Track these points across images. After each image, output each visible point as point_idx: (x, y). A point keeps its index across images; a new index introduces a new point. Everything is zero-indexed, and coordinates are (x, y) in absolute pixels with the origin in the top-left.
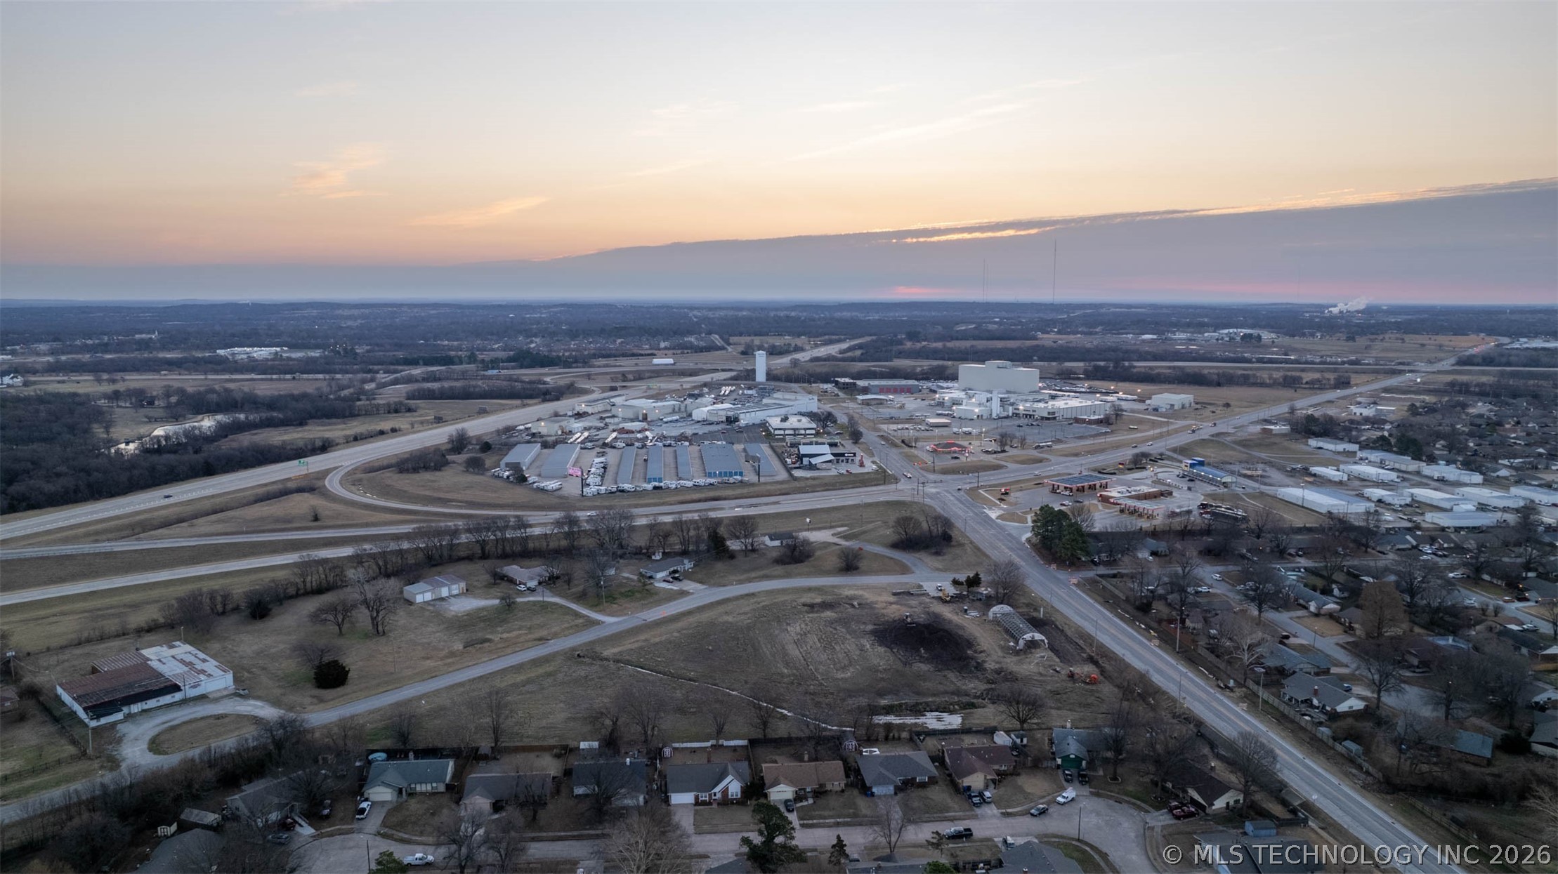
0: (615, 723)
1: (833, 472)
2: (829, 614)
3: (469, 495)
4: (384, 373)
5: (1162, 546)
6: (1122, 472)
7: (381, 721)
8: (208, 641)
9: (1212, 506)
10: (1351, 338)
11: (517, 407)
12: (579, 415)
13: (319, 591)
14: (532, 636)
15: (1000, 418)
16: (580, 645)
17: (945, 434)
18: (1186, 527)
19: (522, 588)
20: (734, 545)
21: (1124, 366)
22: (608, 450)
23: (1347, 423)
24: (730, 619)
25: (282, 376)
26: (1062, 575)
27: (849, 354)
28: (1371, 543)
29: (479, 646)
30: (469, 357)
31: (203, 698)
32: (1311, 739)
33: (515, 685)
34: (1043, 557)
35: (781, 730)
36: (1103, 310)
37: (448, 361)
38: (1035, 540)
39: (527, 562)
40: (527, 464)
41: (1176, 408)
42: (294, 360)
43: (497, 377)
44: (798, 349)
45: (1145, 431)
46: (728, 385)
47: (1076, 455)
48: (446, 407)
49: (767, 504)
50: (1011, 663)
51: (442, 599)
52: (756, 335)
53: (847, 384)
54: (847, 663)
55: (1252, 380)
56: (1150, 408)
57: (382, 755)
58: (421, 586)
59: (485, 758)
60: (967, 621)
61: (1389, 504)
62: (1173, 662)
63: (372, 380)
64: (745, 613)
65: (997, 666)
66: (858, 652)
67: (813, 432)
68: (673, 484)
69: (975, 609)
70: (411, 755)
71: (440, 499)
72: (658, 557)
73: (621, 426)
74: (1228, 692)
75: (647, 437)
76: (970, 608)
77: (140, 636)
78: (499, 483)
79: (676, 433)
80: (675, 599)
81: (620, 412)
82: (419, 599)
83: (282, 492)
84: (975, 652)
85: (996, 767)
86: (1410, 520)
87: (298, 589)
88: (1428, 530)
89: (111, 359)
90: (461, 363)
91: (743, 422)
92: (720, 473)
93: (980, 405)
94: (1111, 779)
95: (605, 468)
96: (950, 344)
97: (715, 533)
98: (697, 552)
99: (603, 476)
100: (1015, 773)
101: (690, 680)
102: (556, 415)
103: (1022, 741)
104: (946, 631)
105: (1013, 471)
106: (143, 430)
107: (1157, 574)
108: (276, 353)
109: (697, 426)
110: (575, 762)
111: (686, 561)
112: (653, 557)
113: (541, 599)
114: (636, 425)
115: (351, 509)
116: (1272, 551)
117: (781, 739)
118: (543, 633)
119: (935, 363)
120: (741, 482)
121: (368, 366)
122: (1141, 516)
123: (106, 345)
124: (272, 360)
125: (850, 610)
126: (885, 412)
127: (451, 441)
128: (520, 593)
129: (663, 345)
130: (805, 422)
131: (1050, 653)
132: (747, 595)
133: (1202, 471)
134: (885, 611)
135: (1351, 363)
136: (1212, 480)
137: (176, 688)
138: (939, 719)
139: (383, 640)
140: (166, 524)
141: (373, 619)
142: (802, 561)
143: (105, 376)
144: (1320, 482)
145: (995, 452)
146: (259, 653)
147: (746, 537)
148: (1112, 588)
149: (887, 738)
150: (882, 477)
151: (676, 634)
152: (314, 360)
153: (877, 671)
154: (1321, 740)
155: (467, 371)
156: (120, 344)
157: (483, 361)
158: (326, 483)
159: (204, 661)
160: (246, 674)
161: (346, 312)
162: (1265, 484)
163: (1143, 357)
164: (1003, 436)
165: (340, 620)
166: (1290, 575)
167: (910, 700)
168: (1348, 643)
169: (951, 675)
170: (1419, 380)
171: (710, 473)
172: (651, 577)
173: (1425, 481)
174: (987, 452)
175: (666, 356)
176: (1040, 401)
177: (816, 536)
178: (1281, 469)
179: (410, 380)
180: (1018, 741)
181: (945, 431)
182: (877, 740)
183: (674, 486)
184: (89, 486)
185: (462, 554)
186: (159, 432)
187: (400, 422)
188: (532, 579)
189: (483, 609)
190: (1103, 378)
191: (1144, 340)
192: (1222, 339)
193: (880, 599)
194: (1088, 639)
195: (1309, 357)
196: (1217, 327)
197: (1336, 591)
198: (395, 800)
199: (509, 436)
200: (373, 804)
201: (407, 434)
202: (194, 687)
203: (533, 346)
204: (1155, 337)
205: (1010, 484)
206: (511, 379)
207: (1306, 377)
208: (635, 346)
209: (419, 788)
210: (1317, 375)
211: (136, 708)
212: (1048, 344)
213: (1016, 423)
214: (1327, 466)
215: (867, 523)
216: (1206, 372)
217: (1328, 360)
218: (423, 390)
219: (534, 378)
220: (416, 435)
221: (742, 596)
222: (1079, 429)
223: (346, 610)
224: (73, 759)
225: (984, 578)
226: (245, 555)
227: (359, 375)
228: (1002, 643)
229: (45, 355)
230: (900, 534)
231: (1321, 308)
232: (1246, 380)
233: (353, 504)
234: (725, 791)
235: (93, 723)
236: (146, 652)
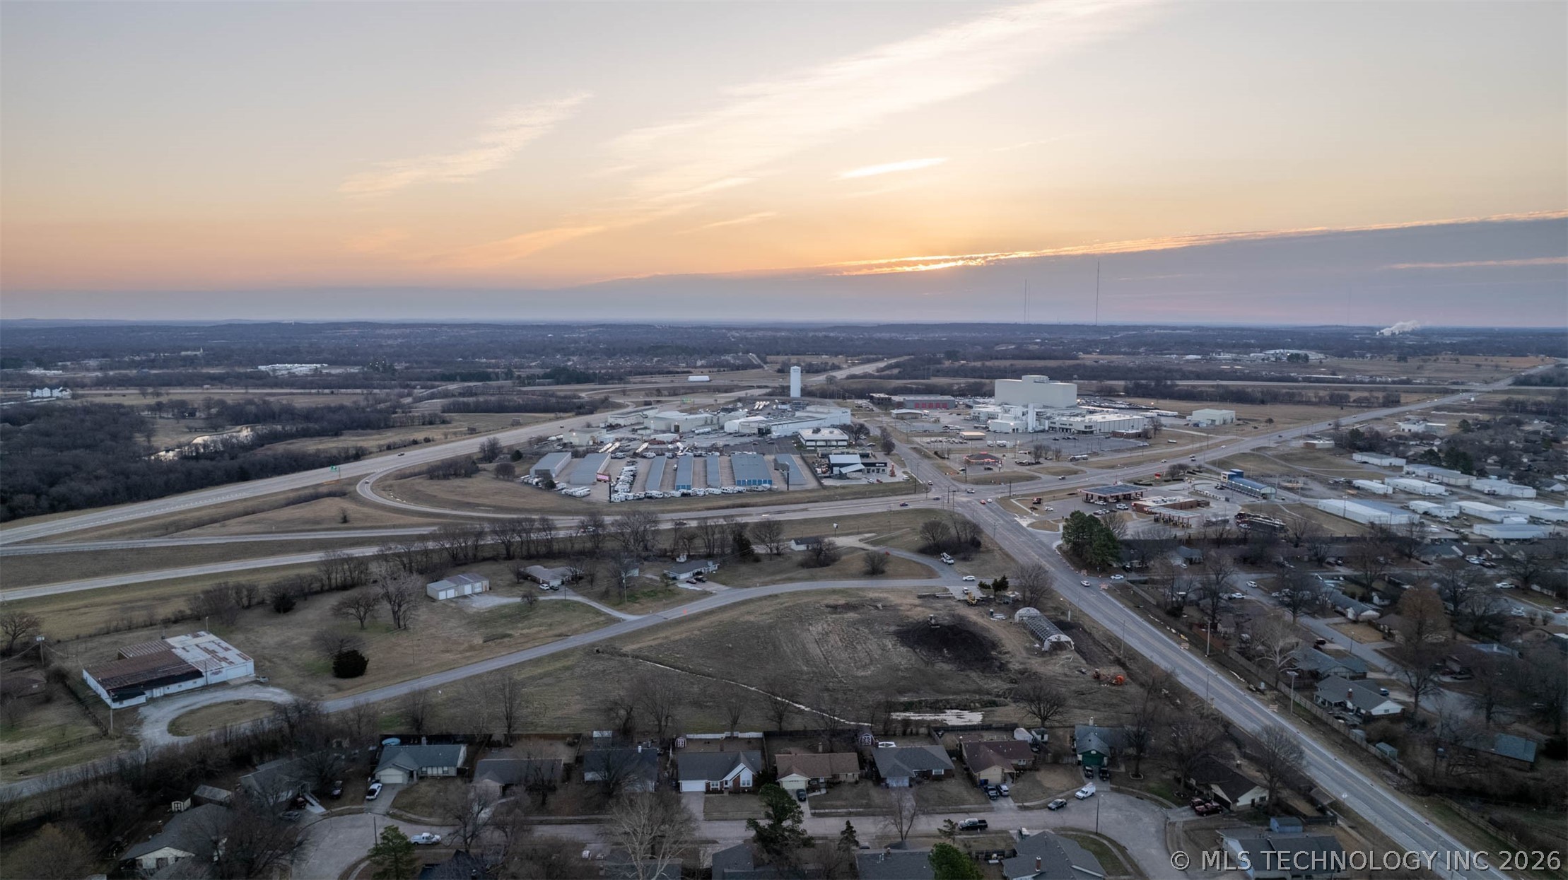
0: (629, 714)
1: (864, 482)
2: (852, 615)
3: (498, 501)
4: (421, 388)
5: (1196, 554)
6: (1158, 483)
7: (397, 709)
8: (232, 632)
9: (1249, 516)
10: (1402, 358)
11: (550, 420)
12: (611, 427)
13: (344, 587)
14: (550, 633)
15: (1035, 432)
16: (600, 641)
17: (979, 446)
18: (1222, 534)
19: (545, 587)
20: (759, 549)
21: (1165, 385)
22: (638, 459)
23: (1394, 439)
24: (752, 618)
25: (320, 391)
26: (1092, 581)
27: (887, 372)
28: (1415, 553)
29: (499, 641)
30: (506, 374)
31: (224, 685)
32: (1344, 741)
33: (533, 678)
34: (1073, 563)
35: (797, 724)
36: (1148, 332)
37: (485, 377)
38: (1065, 547)
39: (551, 563)
40: (557, 472)
41: (1217, 423)
42: (333, 375)
43: (533, 393)
44: (836, 367)
45: (1185, 445)
46: (763, 400)
47: (1113, 467)
48: (479, 420)
49: (794, 511)
50: (1036, 664)
51: (465, 597)
52: (793, 354)
53: (882, 399)
54: (868, 661)
55: (1297, 398)
56: (1191, 423)
57: (397, 741)
58: (444, 583)
59: (498, 745)
60: (992, 623)
61: (1436, 516)
62: (1204, 666)
63: (409, 395)
64: (766, 613)
65: (1021, 667)
66: (879, 652)
67: (845, 443)
68: (701, 491)
69: (1001, 612)
70: (424, 740)
71: (469, 504)
72: (682, 559)
73: (653, 437)
74: (1258, 695)
75: (678, 448)
76: (996, 611)
77: (166, 627)
78: (527, 489)
79: (707, 444)
80: (697, 599)
81: (652, 425)
82: (442, 596)
83: (314, 496)
84: (1000, 653)
85: (1015, 762)
86: (1457, 532)
87: (323, 586)
88: (1475, 541)
89: (155, 374)
90: (497, 379)
91: (775, 435)
92: (749, 481)
93: (1015, 418)
94: (1133, 776)
95: (634, 476)
96: (988, 363)
97: (740, 535)
98: (723, 554)
99: (631, 484)
100: (1034, 768)
101: (709, 676)
102: (589, 426)
103: (1043, 738)
104: (970, 633)
105: (1047, 482)
106: (183, 439)
107: (1189, 583)
108: (317, 368)
109: (729, 438)
110: (587, 749)
111: (710, 563)
112: (678, 560)
113: (563, 598)
114: (668, 437)
115: (380, 513)
116: (1310, 560)
117: (797, 732)
118: (563, 629)
119: (972, 380)
120: (770, 490)
121: (407, 382)
122: (1176, 525)
123: (153, 361)
124: (312, 376)
125: (874, 612)
126: (918, 425)
127: (483, 450)
128: (544, 592)
129: (699, 363)
130: (837, 434)
131: (1077, 655)
132: (770, 596)
133: (1242, 482)
134: (909, 613)
135: (1402, 382)
136: (1251, 491)
137: (198, 674)
138: (959, 717)
139: (404, 634)
140: (199, 524)
141: (394, 613)
142: (828, 565)
143: (150, 390)
144: (1363, 495)
145: (1029, 464)
146: (282, 644)
147: (772, 541)
148: (1143, 594)
149: (904, 734)
150: (913, 486)
151: (697, 632)
152: (353, 375)
153: (898, 670)
154: (1354, 743)
155: (502, 387)
156: (166, 360)
157: (519, 377)
158: (358, 487)
159: (226, 649)
160: (267, 664)
161: (387, 332)
162: (1307, 496)
163: (1185, 376)
164: (1038, 448)
165: (362, 614)
166: (1328, 583)
167: (930, 698)
168: (1386, 649)
169: (973, 675)
170: (1473, 399)
171: (739, 481)
172: (674, 578)
173: (1474, 494)
174: (1021, 464)
175: (702, 373)
176: (1077, 415)
177: (842, 542)
178: (1324, 482)
179: (444, 395)
180: (1039, 737)
181: (978, 444)
182: (895, 735)
183: (702, 493)
184: (128, 488)
185: (486, 554)
186: (199, 440)
187: (435, 433)
188: (555, 578)
189: (504, 606)
190: (1144, 396)
191: (1188, 361)
192: (1268, 359)
193: (905, 601)
194: (1116, 642)
195: (1358, 377)
196: (1263, 348)
197: (1376, 599)
198: (406, 782)
199: (540, 447)
200: (384, 786)
201: (441, 444)
202: (216, 673)
203: (570, 363)
204: (1199, 357)
205: (1043, 493)
206: (545, 394)
207: (1354, 395)
208: (672, 364)
209: (430, 772)
210: (1366, 394)
211: (158, 692)
212: (1088, 363)
213: (1052, 436)
214: (1371, 479)
215: (895, 529)
216: (1250, 390)
217: (1378, 379)
218: (459, 404)
219: (569, 393)
220: (449, 446)
221: (765, 598)
222: (1116, 442)
223: (368, 604)
224: (94, 738)
225: (1011, 582)
226: (273, 554)
227: (397, 391)
228: (1027, 645)
229: (94, 370)
230: (927, 539)
231: (1372, 330)
232: (1291, 399)
233: (383, 507)
234: (737, 780)
235: (115, 706)
236: (171, 641)
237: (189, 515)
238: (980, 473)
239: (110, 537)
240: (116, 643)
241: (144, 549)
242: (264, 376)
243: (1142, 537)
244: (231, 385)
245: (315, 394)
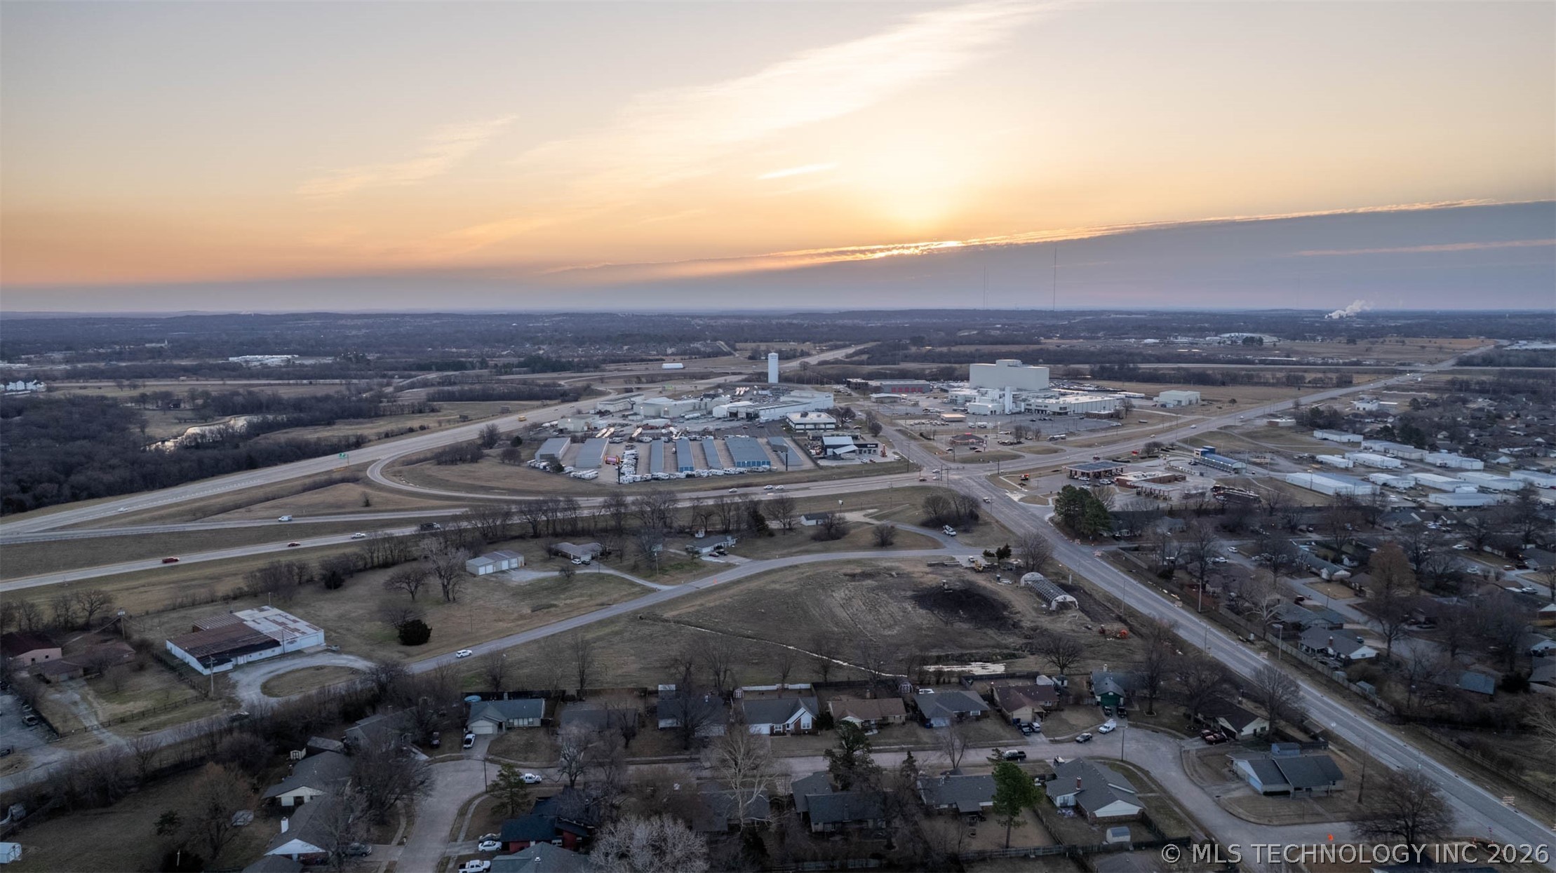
0: (687, 669)
1: (858, 462)
2: (870, 583)
3: (509, 483)
4: (400, 378)
6: (1135, 460)
7: (468, 671)
8: (292, 606)
9: (1224, 489)
10: (1352, 341)
11: (538, 407)
12: (602, 414)
13: (386, 565)
14: (592, 603)
15: (1013, 414)
16: (641, 609)
17: (958, 428)
18: (1201, 505)
19: (577, 561)
20: (774, 525)
21: (1128, 368)
22: (635, 444)
23: (1351, 417)
24: (777, 586)
26: (1086, 549)
27: (857, 358)
28: (1378, 520)
29: (546, 610)
30: (481, 363)
31: (299, 653)
32: (1328, 681)
34: (1067, 534)
35: (841, 676)
36: (1104, 317)
38: (1059, 518)
39: (577, 540)
40: (562, 456)
41: (1183, 404)
42: (307, 366)
43: (513, 381)
44: (804, 354)
45: (1154, 425)
46: (742, 386)
47: (1090, 446)
48: (470, 408)
49: (797, 490)
50: (1045, 622)
51: (503, 572)
52: (761, 341)
53: (859, 384)
54: (892, 622)
55: (1256, 380)
56: (1158, 404)
57: (477, 698)
58: (482, 560)
59: (572, 699)
60: (1001, 587)
61: (1394, 487)
62: (1199, 621)
63: (389, 384)
64: (791, 582)
65: (1033, 625)
66: (901, 614)
67: (833, 426)
68: (704, 472)
69: (1007, 577)
70: (505, 697)
71: (482, 487)
72: (701, 535)
73: (645, 422)
74: (1247, 645)
75: (671, 433)
76: (1002, 577)
77: (229, 602)
78: (536, 473)
79: (699, 428)
80: (722, 571)
81: (642, 410)
82: (482, 571)
83: (328, 481)
84: (1011, 612)
85: (1042, 703)
86: (1414, 501)
87: (367, 563)
88: (1431, 509)
90: (473, 368)
91: (763, 419)
92: (749, 463)
93: (993, 401)
95: (636, 459)
96: (955, 349)
97: (755, 512)
98: (738, 530)
99: (636, 466)
100: (1059, 709)
101: (748, 637)
102: (579, 412)
103: (1063, 683)
104: (981, 596)
105: (1030, 461)
106: (177, 429)
107: (1177, 549)
108: (288, 360)
109: (719, 422)
110: (656, 702)
111: (729, 538)
112: (697, 535)
113: (596, 571)
114: (659, 422)
115: (397, 496)
116: (1284, 528)
117: (844, 683)
118: (604, 599)
119: (942, 365)
120: (770, 470)
121: (384, 372)
122: (1157, 498)
123: (119, 353)
124: (285, 366)
125: (890, 579)
126: (900, 409)
127: (482, 437)
128: (576, 566)
129: (669, 351)
130: (824, 417)
131: (1081, 613)
132: (790, 567)
133: (1213, 458)
134: (922, 580)
135: (1353, 364)
136: (1223, 466)
137: (275, 644)
138: (984, 668)
139: (456, 604)
141: (444, 586)
142: (838, 538)
144: (1326, 468)
145: (1012, 444)
146: (341, 617)
147: (785, 517)
148: (1134, 559)
149: (938, 682)
150: (904, 466)
151: (730, 600)
152: (328, 366)
153: (921, 629)
154: (1337, 683)
155: (481, 376)
156: (133, 352)
158: (368, 473)
159: (294, 621)
160: (335, 634)
162: (1275, 471)
163: (1146, 360)
164: (1018, 429)
165: (413, 588)
166: (1304, 546)
167: (955, 652)
168: (1358, 604)
169: (990, 632)
170: (1420, 379)
171: (739, 463)
172: (698, 552)
173: (1427, 467)
174: (1004, 444)
175: (674, 361)
176: (1051, 397)
177: (852, 517)
178: (1288, 457)
179: (425, 384)
180: (1059, 683)
181: (960, 426)
182: (931, 683)
183: (706, 475)
184: (144, 477)
185: (513, 533)
187: (427, 421)
188: (585, 553)
189: (544, 580)
190: (1109, 379)
191: (1146, 345)
192: (1224, 342)
193: (916, 570)
194: (1116, 602)
195: (1311, 359)
196: (1218, 332)
197: (1346, 561)
198: (496, 732)
199: (537, 433)
200: (477, 736)
201: (437, 431)
202: (291, 643)
203: (541, 352)
204: (1157, 341)
205: (1030, 470)
206: (525, 382)
207: (1309, 377)
208: (643, 352)
209: (516, 723)
210: (1320, 375)
211: (242, 660)
212: (1052, 347)
213: (1030, 418)
214: (1333, 455)
215: (896, 505)
216: (1210, 372)
217: (1330, 361)
218: (443, 392)
219: (548, 381)
220: (445, 433)
221: (786, 568)
222: (1091, 423)
223: (418, 580)
224: (197, 700)
225: (1014, 551)
227: (376, 381)
228: (1035, 605)
229: (59, 363)
230: (929, 513)
231: (1321, 314)
232: (1249, 380)
233: (399, 492)
234: (798, 723)
235: (206, 672)
236: (240, 614)
237: (212, 502)
238: (965, 452)
239: (142, 522)
240: (185, 617)
241: (184, 533)
242: (237, 367)
243: (1130, 509)
244: (207, 377)
245: (294, 384)
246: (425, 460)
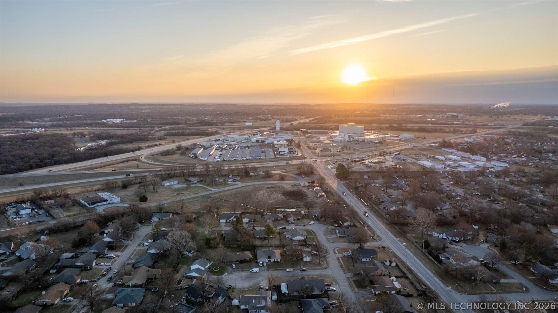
0: (210, 208)
1: (288, 156)
2: (272, 189)
3: (181, 161)
4: (157, 128)
7: (156, 208)
11: (198, 138)
12: (217, 140)
13: (140, 183)
14: (194, 193)
15: (348, 142)
16: (206, 195)
19: (193, 183)
20: (252, 174)
22: (223, 150)
24: (246, 190)
25: (124, 128)
26: (340, 182)
27: (312, 122)
29: (180, 195)
31: (113, 203)
35: (250, 210)
37: (178, 124)
39: (195, 178)
40: (199, 153)
42: (127, 123)
43: (194, 129)
46: (267, 132)
48: (176, 138)
51: (172, 185)
53: (305, 131)
54: (272, 199)
56: (399, 139)
57: (156, 213)
58: (166, 181)
59: (179, 214)
60: (308, 191)
61: (451, 166)
63: (153, 130)
65: (311, 200)
66: (276, 197)
67: (287, 145)
70: (162, 212)
71: (172, 162)
73: (229, 143)
75: (236, 147)
78: (190, 158)
79: (245, 145)
80: (233, 186)
82: (166, 185)
83: (128, 160)
84: (307, 197)
87: (134, 183)
91: (266, 142)
92: (254, 156)
94: (325, 220)
95: (221, 155)
97: (246, 170)
99: (220, 157)
101: (232, 201)
102: (210, 140)
103: (307, 213)
106: (84, 144)
108: (122, 121)
109: (252, 143)
110: (200, 215)
111: (238, 177)
112: (229, 176)
113: (197, 185)
114: (234, 143)
117: (250, 212)
118: (197, 192)
120: (260, 158)
121: (152, 125)
123: (67, 118)
124: (120, 123)
125: (278, 189)
127: (177, 147)
129: (250, 119)
131: (326, 198)
134: (287, 189)
137: (107, 200)
138: (290, 210)
139: (156, 193)
141: (154, 188)
143: (69, 129)
145: (340, 151)
146: (125, 195)
147: (255, 172)
150: (303, 157)
152: (134, 123)
153: (279, 201)
157: (189, 124)
158: (140, 158)
159: (113, 196)
160: (123, 199)
161: (144, 107)
164: (344, 147)
165: (145, 188)
169: (298, 202)
170: (502, 131)
171: (252, 156)
172: (227, 181)
175: (250, 122)
176: (361, 136)
177: (276, 172)
183: (240, 159)
184: (75, 158)
185: (177, 175)
186: (90, 144)
187: (162, 142)
188: (195, 180)
189: (182, 187)
191: (417, 117)
192: (444, 117)
198: (158, 220)
199: (194, 146)
200: (154, 221)
201: (164, 146)
202: (111, 200)
203: (206, 119)
206: (198, 129)
208: (241, 119)
209: (164, 218)
210: (466, 129)
211: (99, 204)
217: (477, 124)
219: (205, 129)
220: (166, 146)
221: (251, 185)
223: (147, 186)
224: (87, 212)
226: (120, 175)
229: (48, 122)
233: (148, 163)
234: (233, 220)
235: (90, 207)
236: (99, 194)
237: (94, 166)
240: (85, 195)
242: (104, 124)
244: (95, 127)
245: (122, 130)
246: (158, 154)
